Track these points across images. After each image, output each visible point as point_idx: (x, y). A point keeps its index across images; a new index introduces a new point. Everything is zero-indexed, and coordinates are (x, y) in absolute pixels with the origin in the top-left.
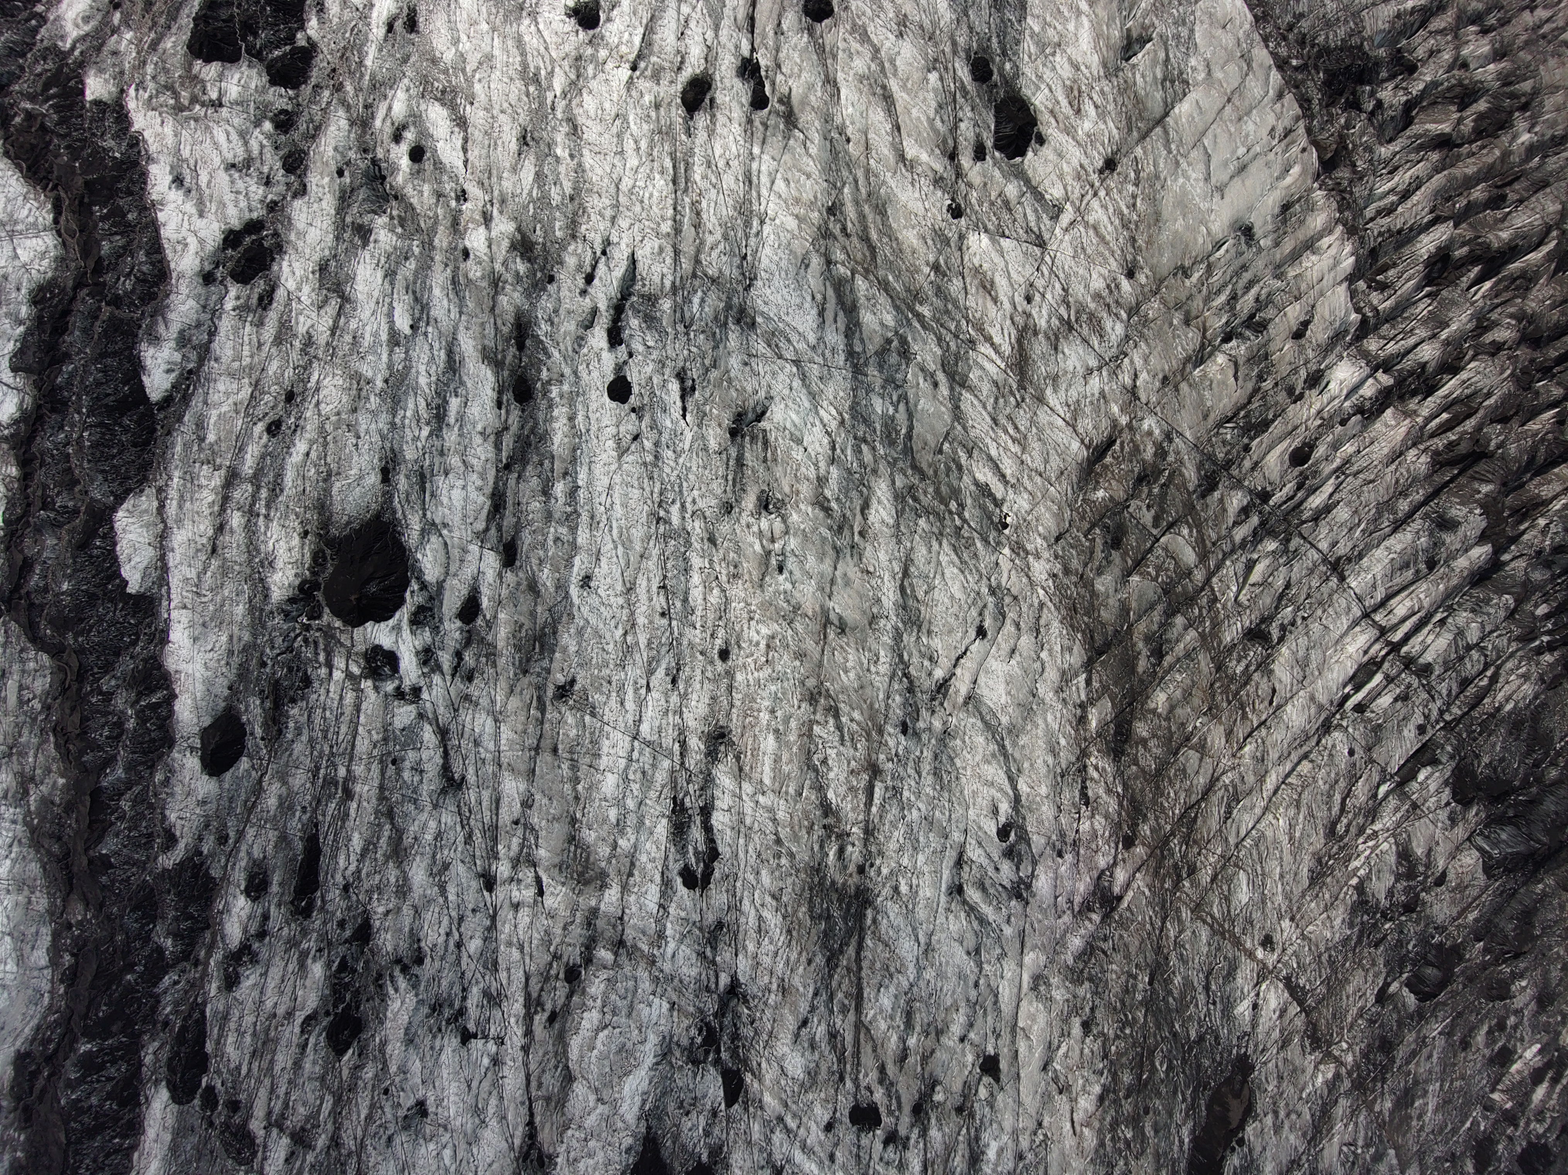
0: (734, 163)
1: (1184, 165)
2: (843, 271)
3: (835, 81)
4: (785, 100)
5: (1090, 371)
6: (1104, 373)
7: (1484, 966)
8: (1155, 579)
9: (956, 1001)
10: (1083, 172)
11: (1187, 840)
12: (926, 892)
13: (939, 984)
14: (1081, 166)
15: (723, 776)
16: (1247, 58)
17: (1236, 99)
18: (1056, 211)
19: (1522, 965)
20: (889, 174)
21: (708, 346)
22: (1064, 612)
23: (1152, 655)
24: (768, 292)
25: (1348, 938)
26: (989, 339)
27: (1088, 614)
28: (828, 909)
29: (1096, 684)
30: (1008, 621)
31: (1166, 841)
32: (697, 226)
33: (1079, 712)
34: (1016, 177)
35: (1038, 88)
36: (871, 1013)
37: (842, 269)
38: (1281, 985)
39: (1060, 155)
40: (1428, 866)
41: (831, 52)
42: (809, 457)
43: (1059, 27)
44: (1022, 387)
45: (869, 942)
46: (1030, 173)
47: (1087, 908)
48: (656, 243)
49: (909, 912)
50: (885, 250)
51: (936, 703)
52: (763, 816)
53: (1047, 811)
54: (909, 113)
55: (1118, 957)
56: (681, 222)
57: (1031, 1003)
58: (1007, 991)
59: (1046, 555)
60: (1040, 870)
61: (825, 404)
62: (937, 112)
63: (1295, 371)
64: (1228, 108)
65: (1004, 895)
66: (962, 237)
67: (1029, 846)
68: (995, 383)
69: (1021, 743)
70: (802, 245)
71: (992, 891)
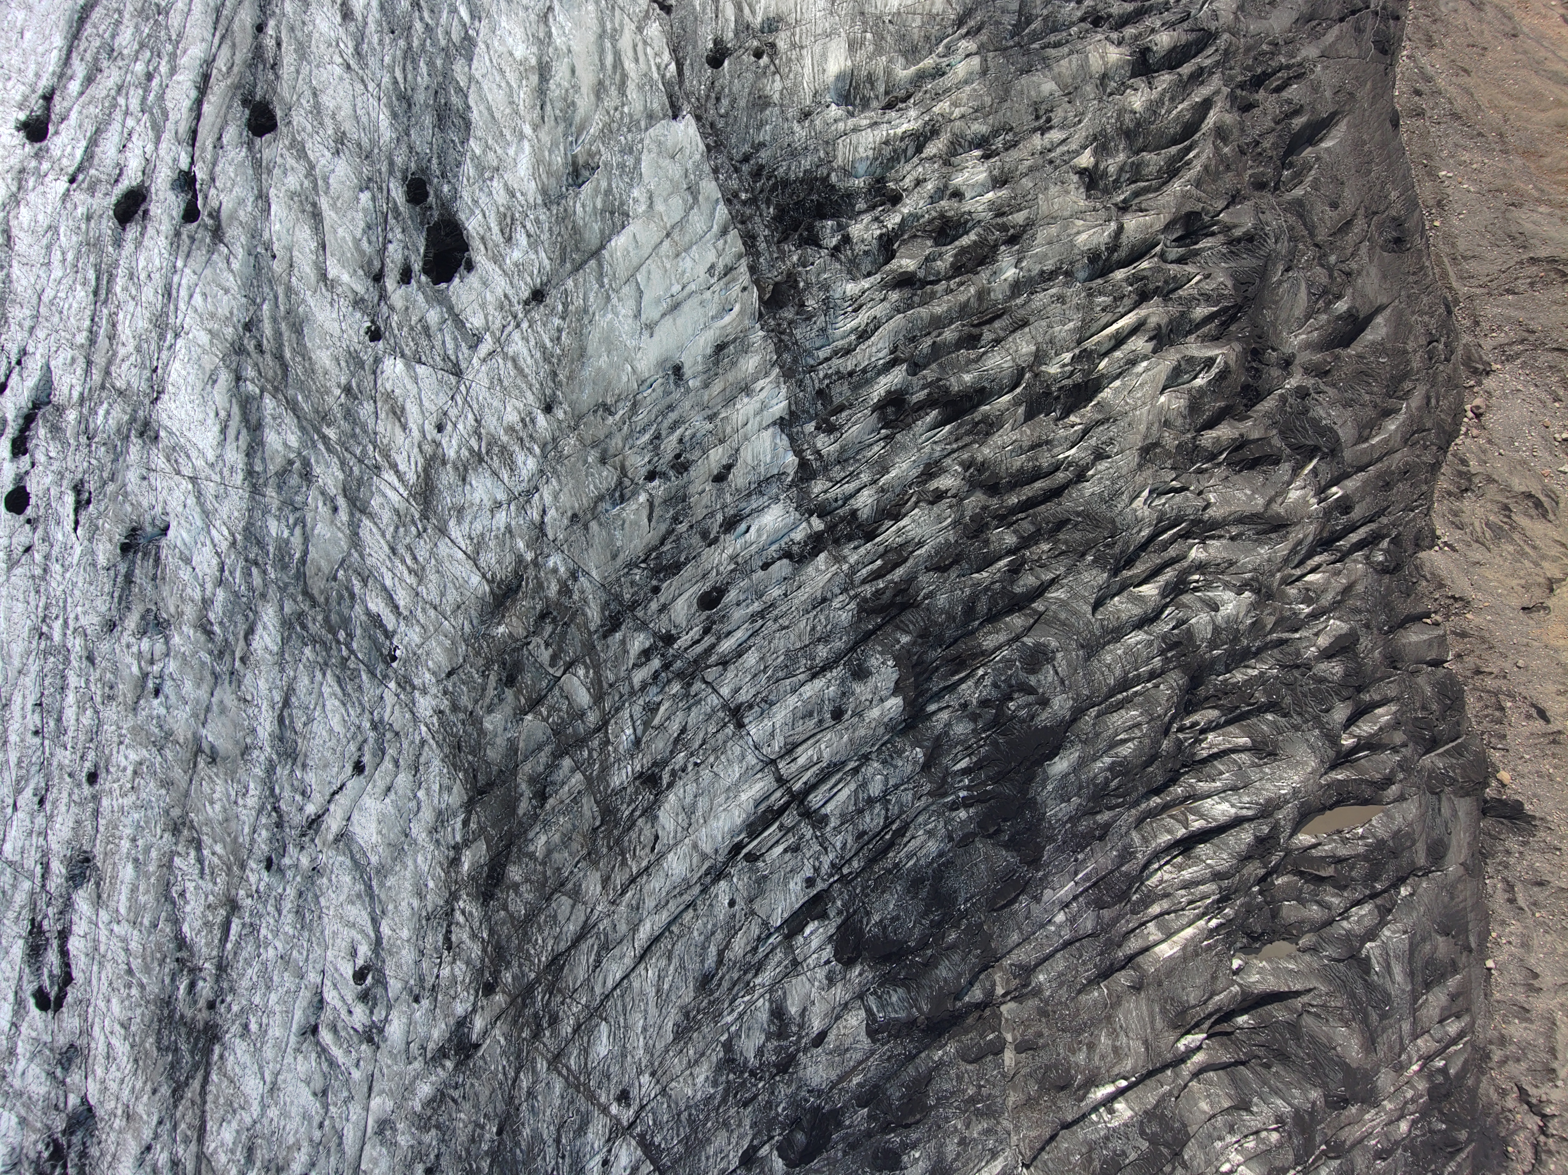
0: (156, 276)
1: (615, 301)
2: (251, 388)
3: (267, 197)
4: (215, 215)
5: (498, 505)
6: (512, 507)
7: (869, 1134)
8: (545, 720)
9: (298, 1141)
10: (506, 303)
11: (551, 990)
12: (276, 1031)
13: (282, 1123)
14: (506, 296)
15: (82, 900)
16: (693, 190)
17: (676, 235)
18: (476, 342)
19: (914, 1136)
20: (309, 293)
21: (107, 459)
22: (447, 750)
23: (534, 797)
24: (173, 406)
25: (712, 1097)
26: (394, 467)
27: (473, 753)
28: (176, 1042)
29: (473, 826)
30: (387, 758)
31: (529, 989)
32: (111, 337)
33: (452, 854)
34: (440, 303)
35: (472, 213)
36: (213, 1146)
37: (250, 387)
38: (634, 1143)
39: (485, 284)
40: (801, 1026)
41: (267, 168)
42: (196, 578)
43: (499, 151)
44: (425, 516)
45: (214, 1077)
46: (454, 299)
47: (442, 1053)
48: (70, 354)
49: (257, 1051)
50: (297, 370)
51: (307, 839)
52: (116, 945)
53: (407, 955)
54: (335, 232)
55: (467, 1106)
56: (97, 333)
57: (374, 1147)
58: (351, 1134)
59: (434, 690)
60: (394, 1015)
61: (218, 523)
62: (364, 232)
63: (712, 514)
64: (667, 243)
65: (355, 1039)
66: (377, 361)
67: (386, 990)
68: (397, 512)
69: (388, 884)
70: (211, 361)
71: (343, 1034)
